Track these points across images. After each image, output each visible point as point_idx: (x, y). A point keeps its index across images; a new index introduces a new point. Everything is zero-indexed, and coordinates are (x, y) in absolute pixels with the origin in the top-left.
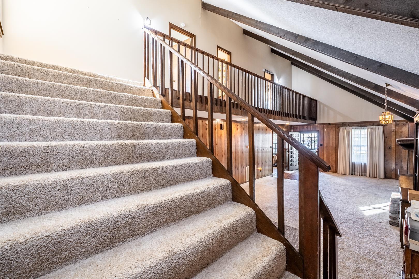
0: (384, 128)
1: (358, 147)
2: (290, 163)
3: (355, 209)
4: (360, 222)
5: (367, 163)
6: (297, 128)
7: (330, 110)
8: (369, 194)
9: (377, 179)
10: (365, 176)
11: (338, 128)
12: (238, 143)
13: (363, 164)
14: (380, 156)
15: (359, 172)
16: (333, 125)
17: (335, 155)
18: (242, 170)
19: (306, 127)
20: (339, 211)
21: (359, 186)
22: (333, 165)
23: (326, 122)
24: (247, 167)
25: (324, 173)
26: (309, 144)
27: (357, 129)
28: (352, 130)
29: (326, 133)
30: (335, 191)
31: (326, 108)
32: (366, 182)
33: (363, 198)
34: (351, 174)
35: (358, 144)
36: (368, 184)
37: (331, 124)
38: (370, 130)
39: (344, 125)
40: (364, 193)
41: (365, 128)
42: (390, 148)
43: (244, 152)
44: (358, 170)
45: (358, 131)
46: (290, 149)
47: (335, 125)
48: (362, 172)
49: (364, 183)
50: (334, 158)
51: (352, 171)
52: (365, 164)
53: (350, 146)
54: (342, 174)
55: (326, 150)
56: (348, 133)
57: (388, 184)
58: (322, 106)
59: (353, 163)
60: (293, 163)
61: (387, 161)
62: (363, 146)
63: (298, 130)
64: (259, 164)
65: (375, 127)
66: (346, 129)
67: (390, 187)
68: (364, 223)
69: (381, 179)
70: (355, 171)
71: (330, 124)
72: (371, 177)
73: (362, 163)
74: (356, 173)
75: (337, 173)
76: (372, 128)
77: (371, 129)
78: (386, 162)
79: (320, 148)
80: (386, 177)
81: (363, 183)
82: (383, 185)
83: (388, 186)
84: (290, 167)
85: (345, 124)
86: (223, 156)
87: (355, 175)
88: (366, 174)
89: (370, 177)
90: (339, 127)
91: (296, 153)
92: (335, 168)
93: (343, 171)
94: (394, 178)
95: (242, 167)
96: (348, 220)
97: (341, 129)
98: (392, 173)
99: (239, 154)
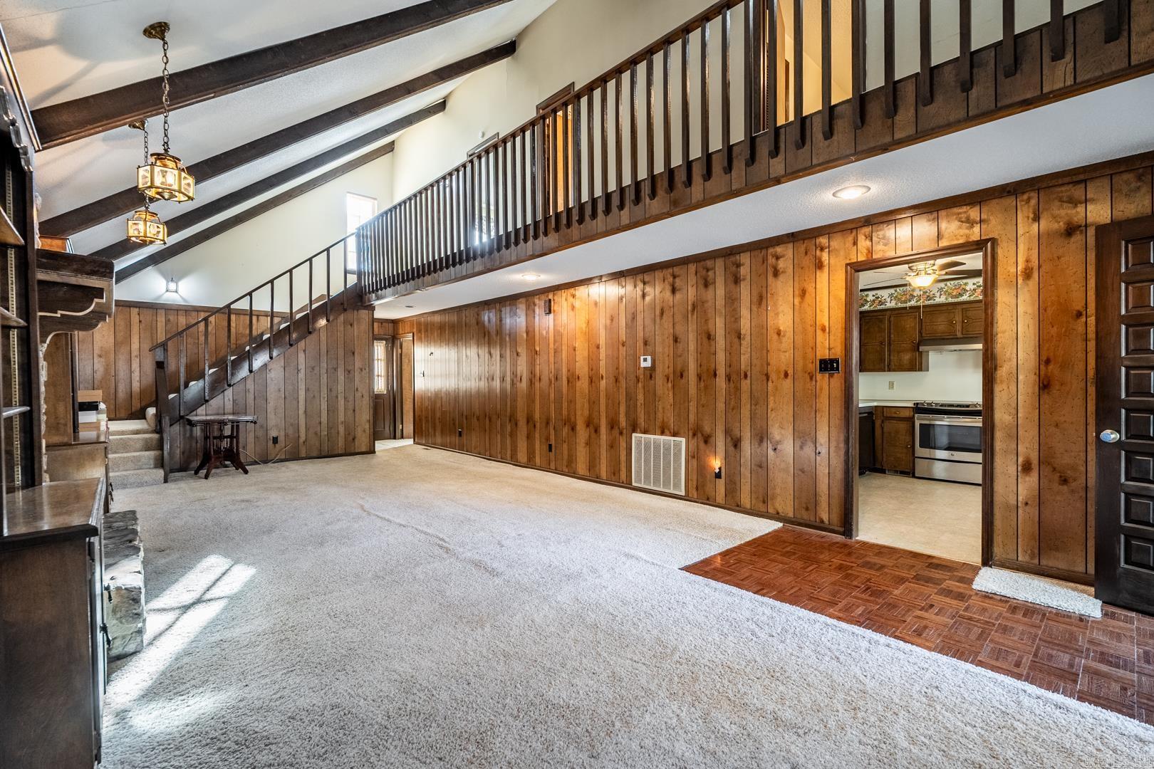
12: (598, 347)
18: (615, 439)
24: (634, 435)
43: (622, 379)
64: (707, 442)
95: (612, 428)
99: (603, 383)
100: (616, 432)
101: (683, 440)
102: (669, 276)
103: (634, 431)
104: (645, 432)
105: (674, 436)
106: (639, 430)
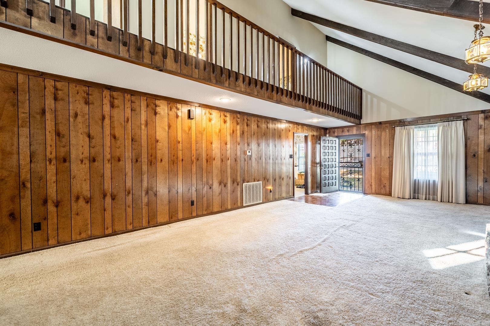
0: (466, 123)
1: (424, 157)
2: (323, 182)
3: (410, 258)
4: (420, 292)
5: (437, 180)
6: (334, 132)
7: (381, 102)
8: (440, 228)
9: (453, 205)
10: (433, 200)
11: (393, 129)
12: (226, 144)
13: (431, 182)
14: (458, 168)
15: (424, 194)
16: (385, 124)
17: (388, 169)
18: (235, 187)
19: (346, 130)
20: (377, 261)
21: (423, 215)
22: (385, 184)
23: (375, 120)
24: (244, 184)
25: (372, 196)
26: (351, 154)
27: (422, 129)
28: (415, 130)
29: (376, 137)
30: (380, 223)
31: (375, 100)
32: (436, 209)
33: (429, 235)
34: (412, 197)
35: (424, 152)
36: (438, 212)
37: (382, 123)
38: (443, 128)
39: (402, 123)
40: (431, 225)
41: (435, 126)
42: (474, 155)
43: (238, 160)
44: (423, 190)
45: (424, 131)
46: (322, 161)
47: (388, 125)
48: (429, 194)
49: (432, 210)
50: (388, 174)
51: (414, 192)
52: (434, 182)
53: (410, 156)
54: (398, 198)
55: (376, 162)
56: (409, 134)
57: (473, 211)
58: (369, 96)
59: (415, 181)
60: (327, 182)
61: (470, 176)
62: (431, 154)
63: (336, 134)
64: (268, 181)
65: (450, 122)
66: (405, 129)
67: (476, 217)
68: (427, 295)
69: (459, 205)
70: (418, 193)
71: (380, 123)
72: (444, 202)
73: (429, 181)
74: (420, 196)
75: (391, 196)
76: (446, 126)
77: (444, 126)
78: (468, 178)
79: (366, 160)
80: (467, 202)
81: (430, 210)
82: (463, 214)
83: (473, 214)
84: (323, 188)
85: (404, 122)
86: (193, 162)
87: (418, 199)
88: (436, 197)
89: (441, 202)
90: (395, 127)
91: (331, 167)
92: (388, 190)
93: (401, 193)
94: (480, 202)
95: (234, 183)
96: (392, 285)
97: (398, 129)
98: (478, 195)
99: (229, 162)
100: (235, 184)
101: (261, 182)
102: (256, 121)
103: (244, 182)
104: (248, 182)
105: (258, 181)
106: (245, 182)
